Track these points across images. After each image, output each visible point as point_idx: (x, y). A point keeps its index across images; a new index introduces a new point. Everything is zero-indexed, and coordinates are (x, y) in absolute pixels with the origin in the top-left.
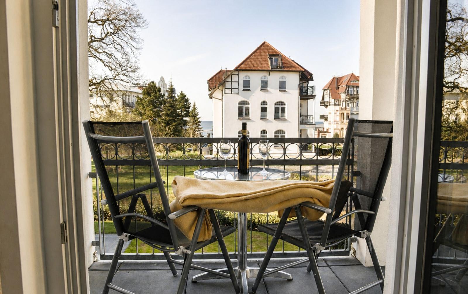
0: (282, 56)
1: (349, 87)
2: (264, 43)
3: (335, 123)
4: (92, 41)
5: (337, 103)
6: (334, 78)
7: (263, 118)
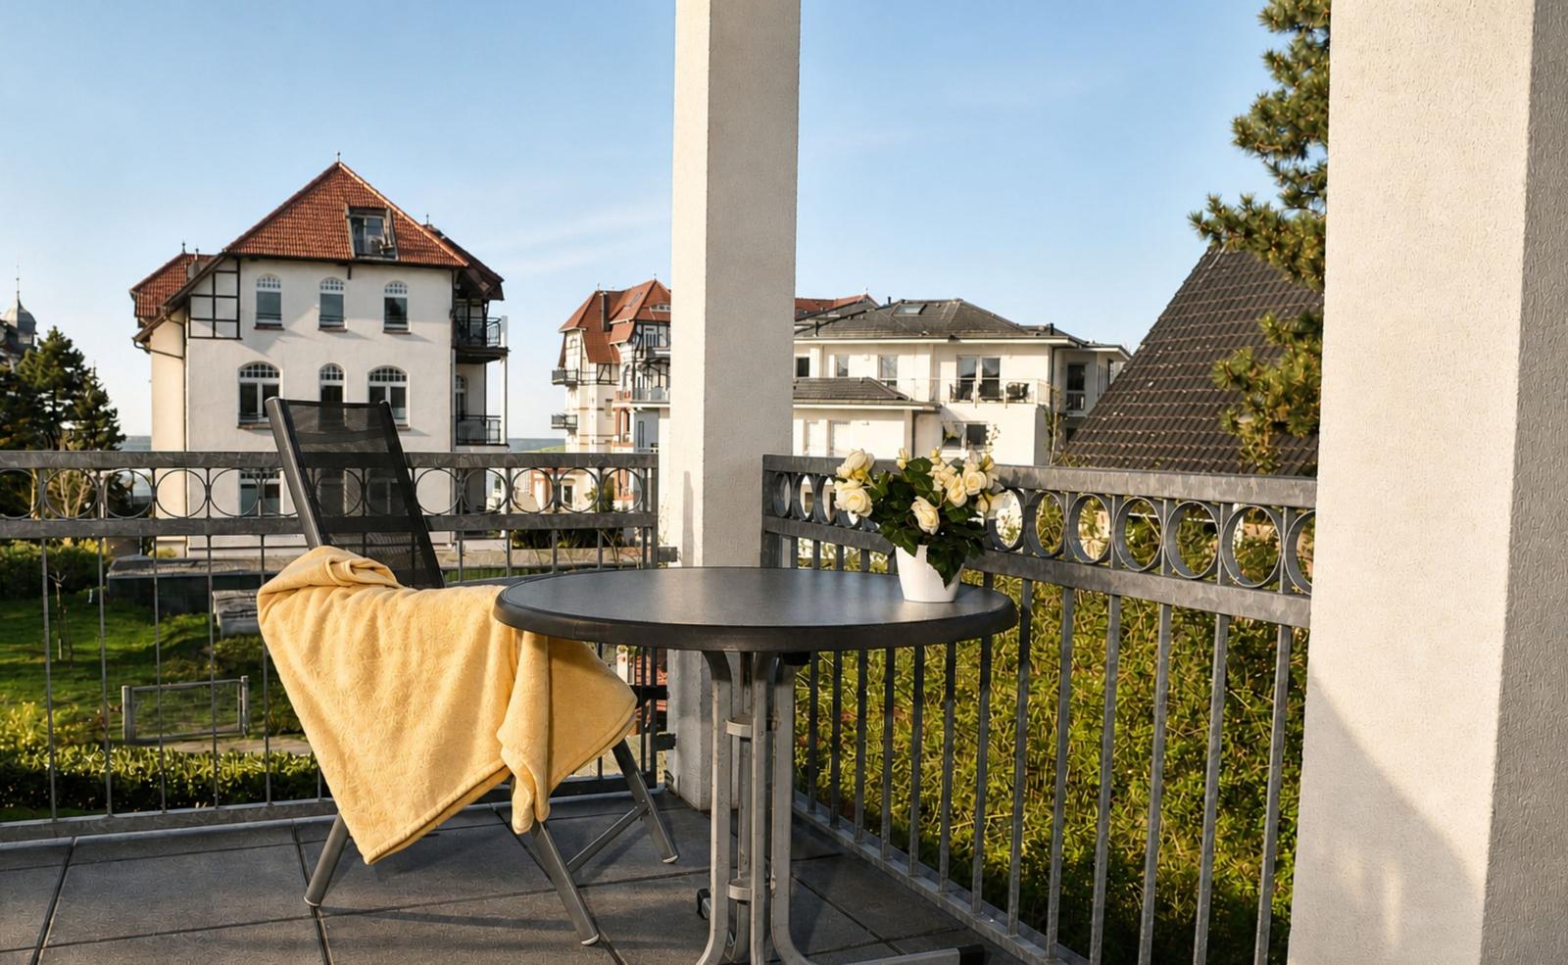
0: (394, 214)
1: (643, 323)
2: (335, 169)
5: (605, 377)
6: (598, 292)
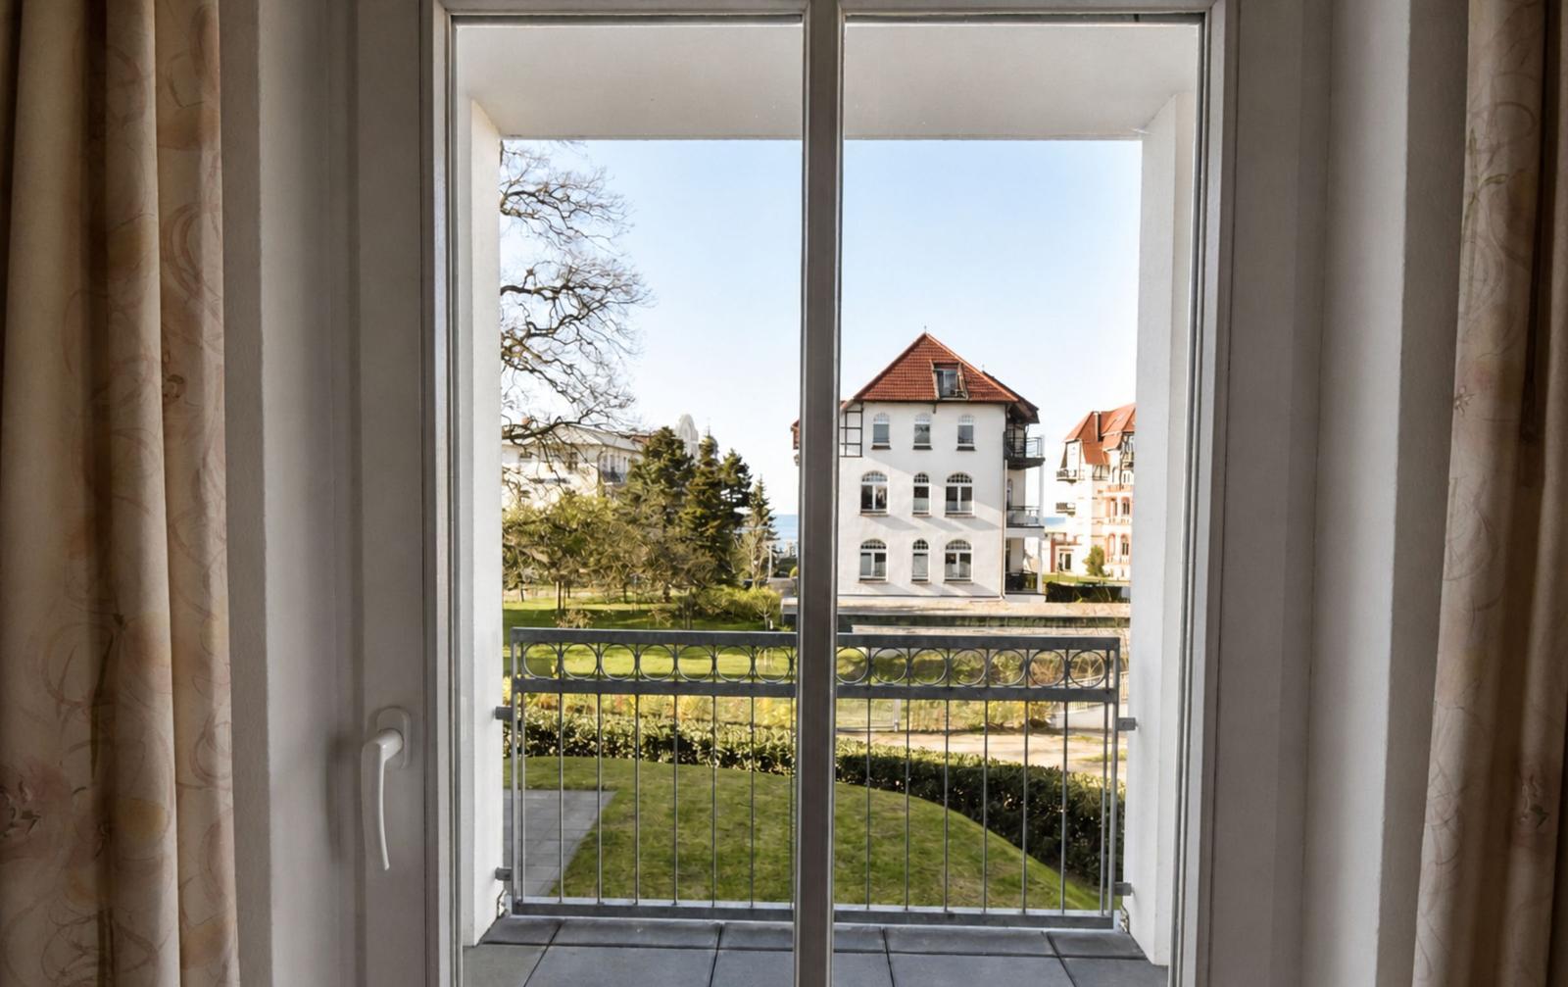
2: (924, 337)
3: (1095, 521)
4: (529, 335)
5: (1098, 474)
6: (1092, 413)
7: (920, 513)
